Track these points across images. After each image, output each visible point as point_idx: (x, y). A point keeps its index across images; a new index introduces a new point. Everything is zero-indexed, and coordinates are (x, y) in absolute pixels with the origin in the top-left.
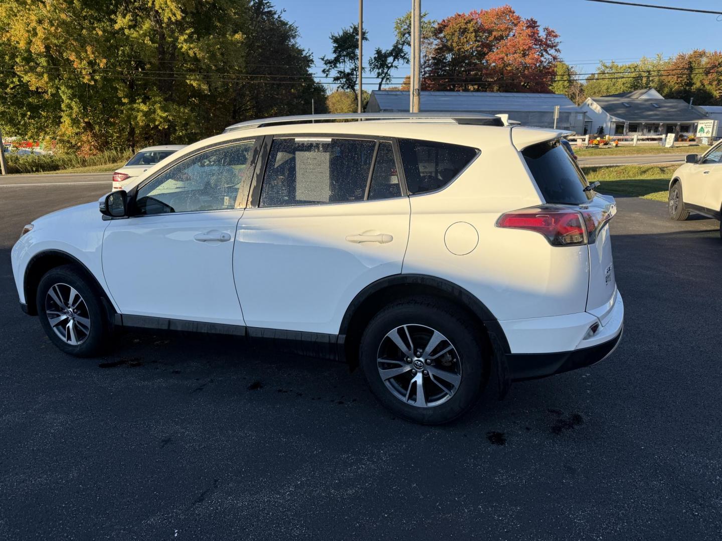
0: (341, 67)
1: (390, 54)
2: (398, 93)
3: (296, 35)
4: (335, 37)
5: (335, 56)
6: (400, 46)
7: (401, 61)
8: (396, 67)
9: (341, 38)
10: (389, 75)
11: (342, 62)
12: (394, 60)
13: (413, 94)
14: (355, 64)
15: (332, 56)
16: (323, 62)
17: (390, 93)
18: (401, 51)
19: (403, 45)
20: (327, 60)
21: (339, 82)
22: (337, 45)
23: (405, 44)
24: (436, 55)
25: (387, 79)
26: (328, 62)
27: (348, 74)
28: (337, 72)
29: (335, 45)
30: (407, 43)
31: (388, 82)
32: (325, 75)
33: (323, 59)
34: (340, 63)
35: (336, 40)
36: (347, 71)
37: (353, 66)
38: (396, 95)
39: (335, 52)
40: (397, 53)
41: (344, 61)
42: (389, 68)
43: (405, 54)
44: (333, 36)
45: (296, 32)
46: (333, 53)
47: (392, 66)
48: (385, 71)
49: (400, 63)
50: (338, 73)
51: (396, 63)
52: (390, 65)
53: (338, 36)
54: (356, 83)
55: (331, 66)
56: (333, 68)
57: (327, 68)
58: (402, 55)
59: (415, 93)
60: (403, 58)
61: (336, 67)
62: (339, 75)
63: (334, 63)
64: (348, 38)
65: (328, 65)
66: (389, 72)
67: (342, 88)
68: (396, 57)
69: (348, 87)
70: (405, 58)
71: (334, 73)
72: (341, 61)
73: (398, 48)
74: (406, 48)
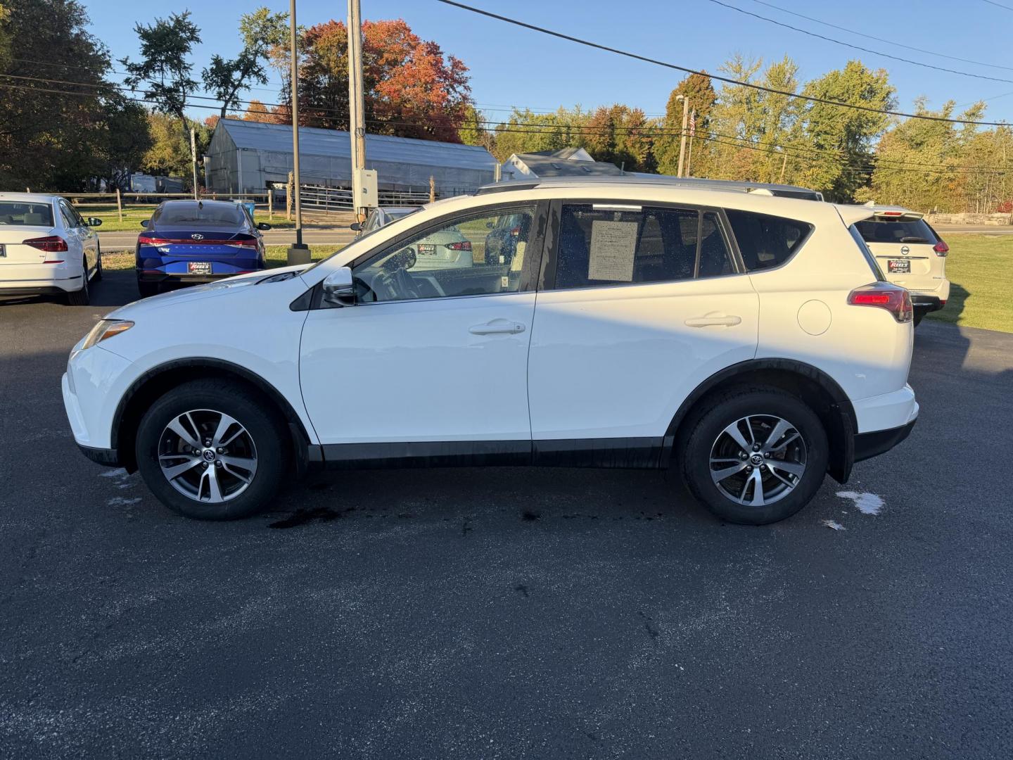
0: (157, 77)
1: (237, 67)
2: (260, 126)
3: (81, 19)
4: (143, 30)
5: (145, 59)
6: (251, 57)
7: (254, 79)
8: (247, 87)
9: (155, 32)
10: (237, 98)
11: (158, 70)
12: (243, 77)
13: (356, 134)
14: (181, 75)
15: (141, 60)
16: (125, 67)
17: (247, 124)
18: (253, 63)
19: (256, 54)
20: (132, 64)
21: (155, 100)
22: (148, 44)
23: (259, 55)
24: (307, 77)
25: (235, 103)
26: (132, 68)
27: (170, 90)
28: (150, 85)
29: (145, 43)
30: (262, 54)
31: (235, 107)
32: (130, 87)
33: (124, 62)
34: (155, 72)
35: (145, 35)
36: (168, 84)
37: (177, 78)
38: (259, 129)
39: (145, 53)
40: (247, 66)
41: (162, 70)
42: (235, 87)
43: (260, 70)
44: (140, 29)
45: (81, 15)
46: (143, 54)
47: (240, 85)
48: (231, 90)
49: (252, 81)
50: (153, 86)
51: (245, 81)
52: (236, 83)
53: (148, 29)
54: (185, 104)
55: (140, 75)
56: (143, 78)
57: (133, 77)
58: (256, 70)
59: (358, 133)
60: (257, 74)
61: (149, 77)
62: (154, 90)
63: (144, 70)
64: (168, 35)
65: (135, 72)
66: (235, 93)
67: (161, 109)
68: (245, 72)
69: (170, 110)
70: (260, 75)
71: (145, 85)
72: (156, 68)
73: (249, 60)
74: (260, 61)
